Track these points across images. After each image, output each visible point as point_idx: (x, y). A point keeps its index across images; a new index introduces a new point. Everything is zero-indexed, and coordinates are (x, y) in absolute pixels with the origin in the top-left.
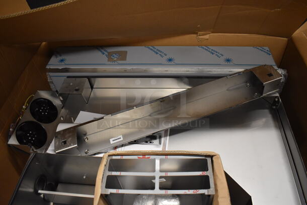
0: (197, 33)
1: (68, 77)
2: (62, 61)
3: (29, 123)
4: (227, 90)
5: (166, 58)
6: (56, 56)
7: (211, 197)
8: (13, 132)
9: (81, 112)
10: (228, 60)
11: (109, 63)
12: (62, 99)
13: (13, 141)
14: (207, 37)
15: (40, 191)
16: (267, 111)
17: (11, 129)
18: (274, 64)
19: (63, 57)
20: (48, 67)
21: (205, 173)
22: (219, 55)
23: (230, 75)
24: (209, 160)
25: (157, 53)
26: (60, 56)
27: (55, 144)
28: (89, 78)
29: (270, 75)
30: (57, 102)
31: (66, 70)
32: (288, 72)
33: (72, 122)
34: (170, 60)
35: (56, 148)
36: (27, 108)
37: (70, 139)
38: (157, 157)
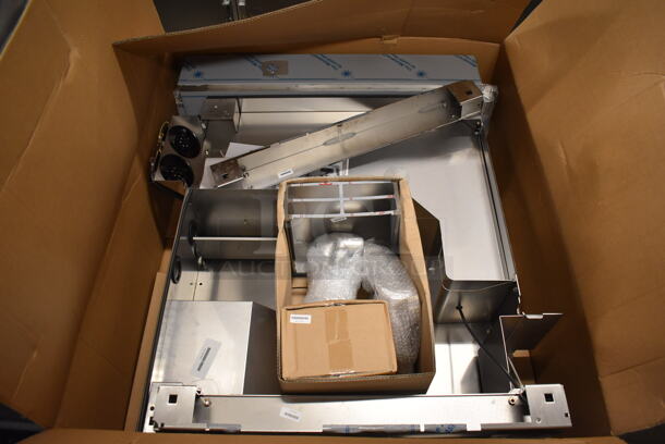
0: (380, 37)
1: (209, 97)
2: (198, 75)
4: (420, 112)
5: (341, 70)
6: (187, 67)
8: (155, 170)
9: (232, 144)
10: (421, 74)
11: (265, 78)
12: (204, 127)
13: (158, 177)
14: (395, 41)
15: (194, 238)
16: (468, 139)
17: (152, 164)
18: (478, 78)
19: (199, 69)
20: (180, 84)
21: (391, 196)
22: (410, 67)
23: (422, 93)
24: (395, 184)
25: (328, 64)
26: (194, 67)
28: (237, 97)
29: (470, 93)
30: (197, 132)
31: (205, 88)
32: (499, 90)
33: (221, 156)
34: (346, 74)
36: (164, 139)
37: (232, 172)
38: (341, 184)
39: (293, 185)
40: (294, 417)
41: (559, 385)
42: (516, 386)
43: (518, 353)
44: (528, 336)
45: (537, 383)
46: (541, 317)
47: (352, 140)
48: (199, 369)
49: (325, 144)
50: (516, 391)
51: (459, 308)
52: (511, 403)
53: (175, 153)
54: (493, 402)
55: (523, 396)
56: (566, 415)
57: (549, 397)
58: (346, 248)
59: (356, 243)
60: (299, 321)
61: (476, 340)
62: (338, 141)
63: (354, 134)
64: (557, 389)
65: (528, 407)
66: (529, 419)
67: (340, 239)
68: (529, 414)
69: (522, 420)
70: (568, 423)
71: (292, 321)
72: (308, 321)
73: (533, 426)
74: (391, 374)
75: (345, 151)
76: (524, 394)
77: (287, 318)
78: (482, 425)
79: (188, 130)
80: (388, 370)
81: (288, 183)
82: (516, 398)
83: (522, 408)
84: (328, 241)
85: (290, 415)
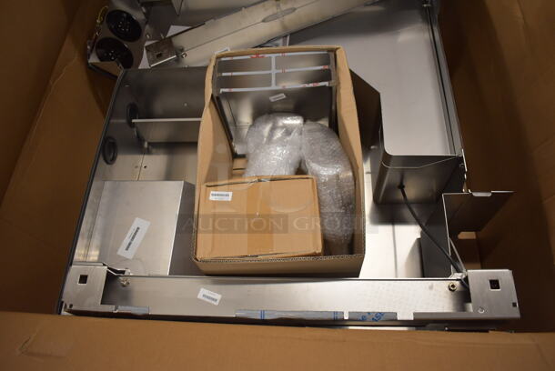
3: (106, 40)
7: (334, 89)
8: (91, 51)
9: (172, 27)
12: (144, 10)
13: (93, 59)
15: (134, 121)
17: (89, 47)
24: (332, 55)
27: (148, 57)
30: (138, 16)
35: (151, 62)
36: (102, 23)
37: (166, 51)
38: (273, 56)
39: (223, 59)
40: (213, 299)
41: (507, 270)
42: (458, 271)
43: (463, 235)
44: (475, 215)
45: (482, 268)
46: (489, 195)
47: (292, 16)
48: (127, 249)
49: (264, 21)
50: (458, 276)
51: (402, 187)
52: (452, 288)
53: (113, 36)
54: (431, 288)
55: (465, 282)
56: (514, 305)
57: (495, 284)
58: (284, 126)
59: (295, 121)
60: (218, 198)
61: (418, 222)
62: (278, 18)
63: (294, 9)
64: (505, 275)
65: (469, 294)
66: (470, 307)
67: (278, 118)
68: (470, 301)
69: (463, 309)
70: (515, 313)
71: (212, 198)
72: (230, 199)
73: (474, 316)
74: (315, 255)
75: (285, 27)
76: (466, 279)
77: (207, 195)
78: (415, 314)
79: (128, 14)
80: (312, 251)
81: (218, 58)
82: (457, 283)
83: (463, 295)
84: (266, 122)
85: (208, 297)
